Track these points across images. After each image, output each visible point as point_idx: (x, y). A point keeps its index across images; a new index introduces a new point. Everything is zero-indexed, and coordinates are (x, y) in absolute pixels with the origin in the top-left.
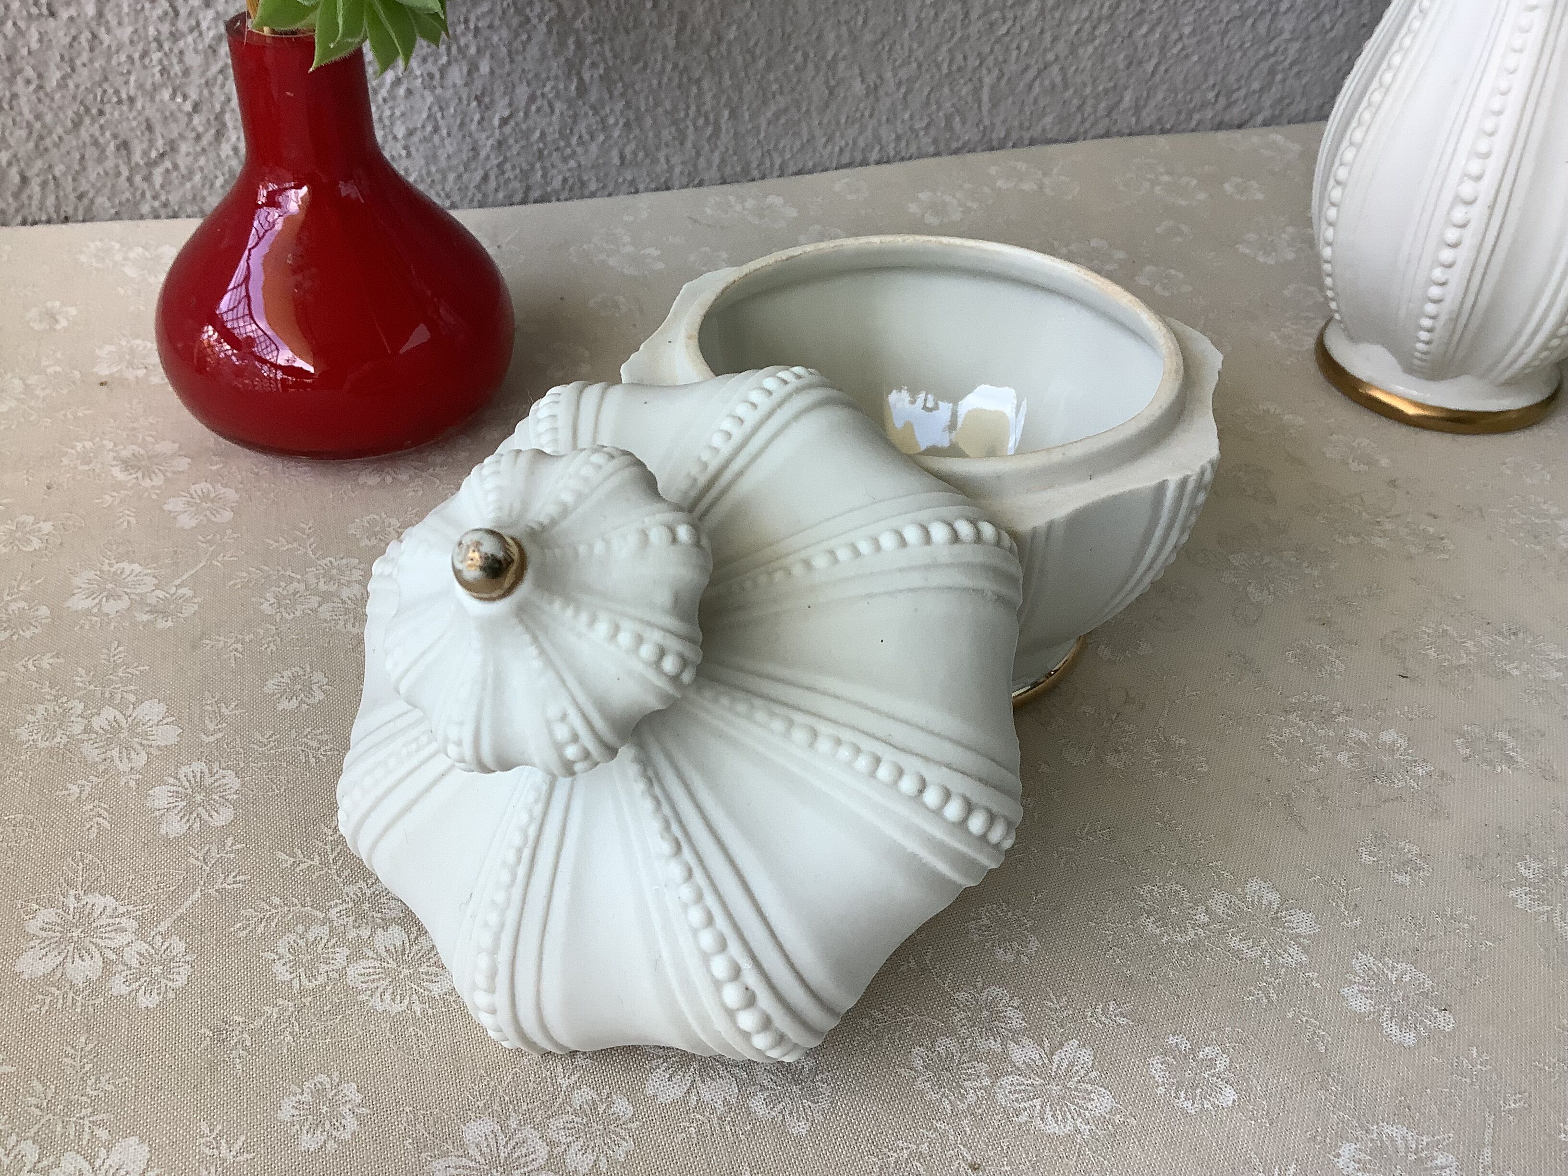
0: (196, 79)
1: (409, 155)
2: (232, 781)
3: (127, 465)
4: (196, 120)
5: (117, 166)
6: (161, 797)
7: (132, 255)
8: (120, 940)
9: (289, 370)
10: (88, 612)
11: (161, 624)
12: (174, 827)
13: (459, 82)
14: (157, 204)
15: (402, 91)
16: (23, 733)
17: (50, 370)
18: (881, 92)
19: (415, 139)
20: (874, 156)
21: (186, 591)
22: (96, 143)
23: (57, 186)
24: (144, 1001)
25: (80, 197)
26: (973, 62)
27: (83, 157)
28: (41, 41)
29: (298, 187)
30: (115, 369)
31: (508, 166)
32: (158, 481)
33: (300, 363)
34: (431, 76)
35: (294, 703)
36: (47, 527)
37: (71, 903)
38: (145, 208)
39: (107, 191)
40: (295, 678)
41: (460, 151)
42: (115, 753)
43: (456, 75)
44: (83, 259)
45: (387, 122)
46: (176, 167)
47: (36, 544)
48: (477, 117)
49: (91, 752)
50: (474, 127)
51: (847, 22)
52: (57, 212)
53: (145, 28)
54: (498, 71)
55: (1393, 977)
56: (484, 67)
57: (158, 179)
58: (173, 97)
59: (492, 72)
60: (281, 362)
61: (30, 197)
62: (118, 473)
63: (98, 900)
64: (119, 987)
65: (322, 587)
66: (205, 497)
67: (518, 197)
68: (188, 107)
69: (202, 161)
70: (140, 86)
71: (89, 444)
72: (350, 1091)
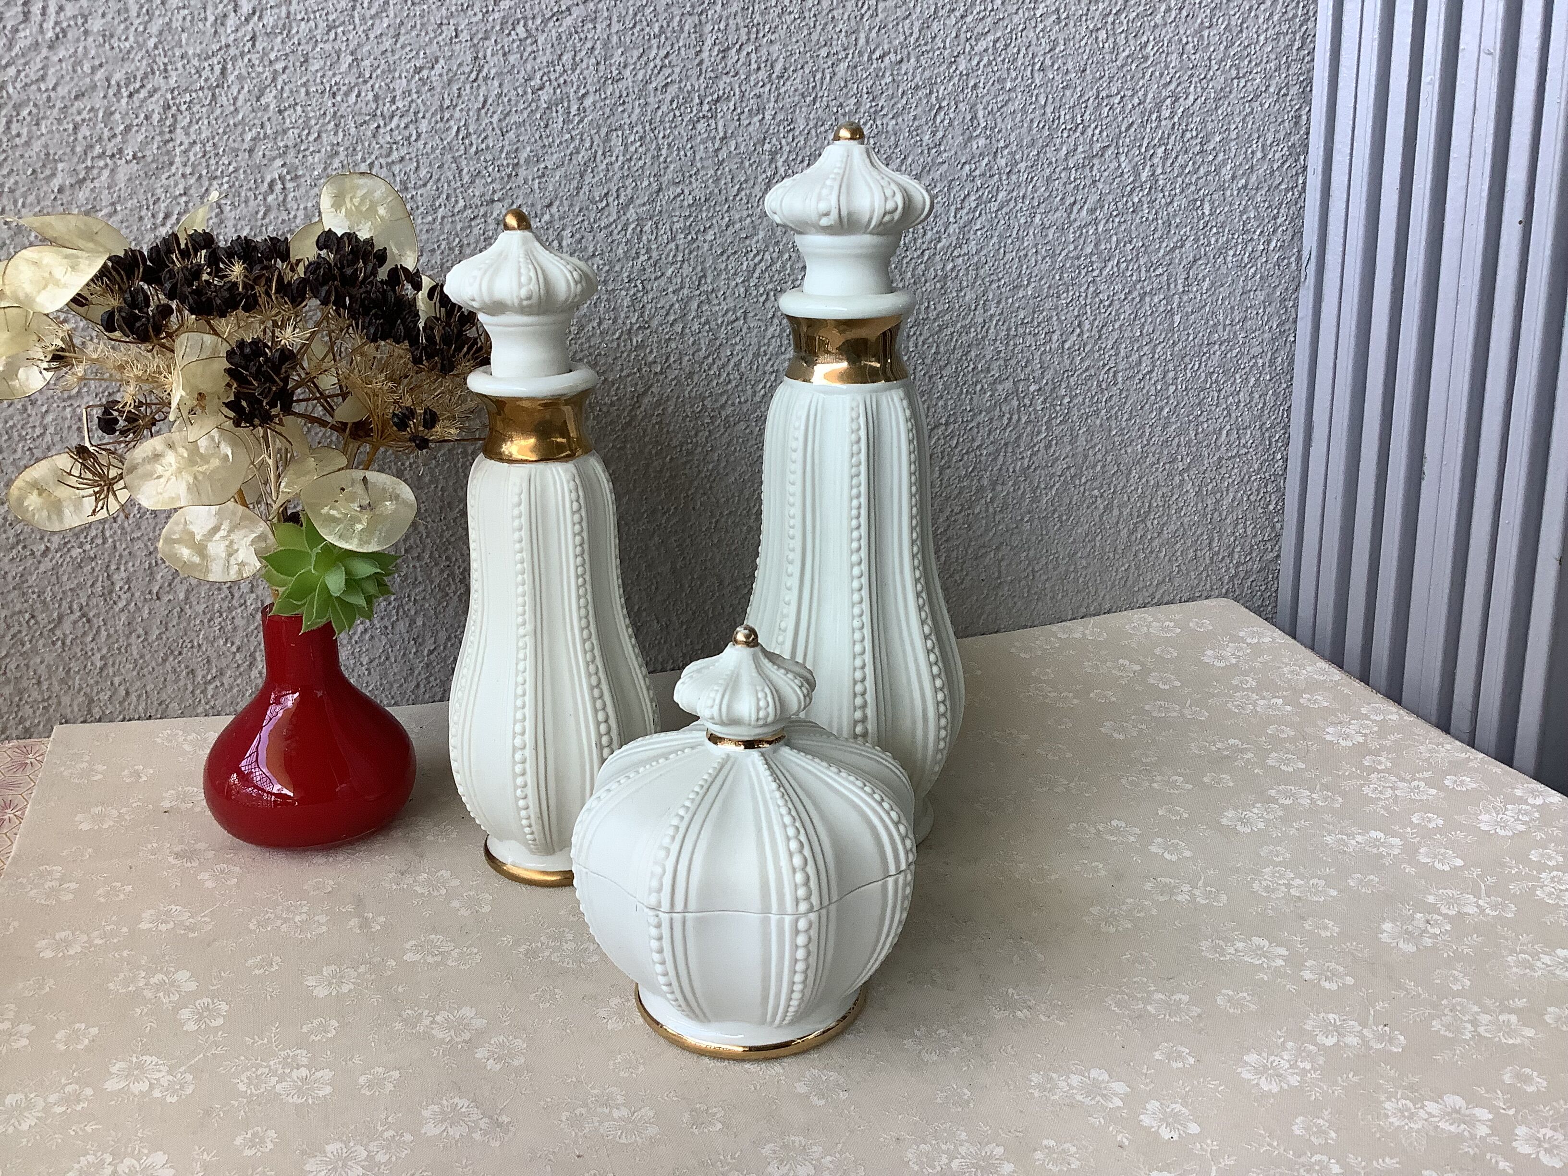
0: (241, 633)
1: (369, 674)
2: (224, 1007)
3: (177, 856)
4: (238, 656)
5: (186, 685)
6: (185, 1014)
7: (189, 738)
8: (160, 1075)
9: (279, 795)
10: (150, 929)
11: (191, 935)
12: (191, 1027)
13: (404, 631)
14: (208, 707)
15: (367, 637)
16: (111, 986)
17: (134, 805)
18: (671, 629)
19: (374, 664)
20: (670, 666)
21: (207, 919)
22: (175, 671)
23: (147, 697)
24: (169, 1099)
25: (160, 704)
26: (728, 610)
27: (165, 679)
28: (150, 613)
29: (293, 693)
30: (174, 803)
31: (432, 679)
32: (195, 864)
33: (285, 791)
34: (386, 628)
35: (262, 971)
36: (129, 888)
37: (134, 1060)
38: (200, 710)
39: (177, 699)
40: (263, 960)
41: (402, 670)
42: (161, 994)
43: (402, 626)
44: (159, 740)
45: (357, 655)
46: (222, 684)
47: (122, 897)
48: (414, 650)
49: (148, 994)
50: (411, 656)
51: (645, 590)
52: (145, 712)
53: (213, 605)
54: (428, 624)
55: (824, 1078)
56: (419, 622)
57: (210, 692)
58: (226, 643)
59: (424, 624)
60: (275, 791)
61: (129, 704)
62: (171, 859)
63: (148, 1059)
64: (157, 1094)
65: (284, 915)
66: (222, 872)
67: (437, 698)
68: (234, 649)
69: (239, 681)
70: (206, 638)
71: (155, 845)
72: (272, 1133)
